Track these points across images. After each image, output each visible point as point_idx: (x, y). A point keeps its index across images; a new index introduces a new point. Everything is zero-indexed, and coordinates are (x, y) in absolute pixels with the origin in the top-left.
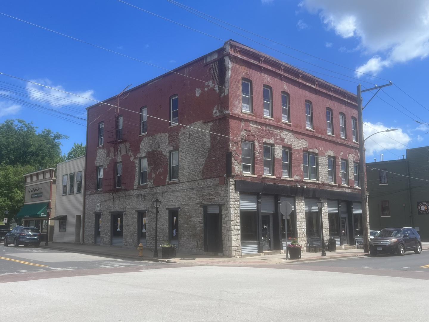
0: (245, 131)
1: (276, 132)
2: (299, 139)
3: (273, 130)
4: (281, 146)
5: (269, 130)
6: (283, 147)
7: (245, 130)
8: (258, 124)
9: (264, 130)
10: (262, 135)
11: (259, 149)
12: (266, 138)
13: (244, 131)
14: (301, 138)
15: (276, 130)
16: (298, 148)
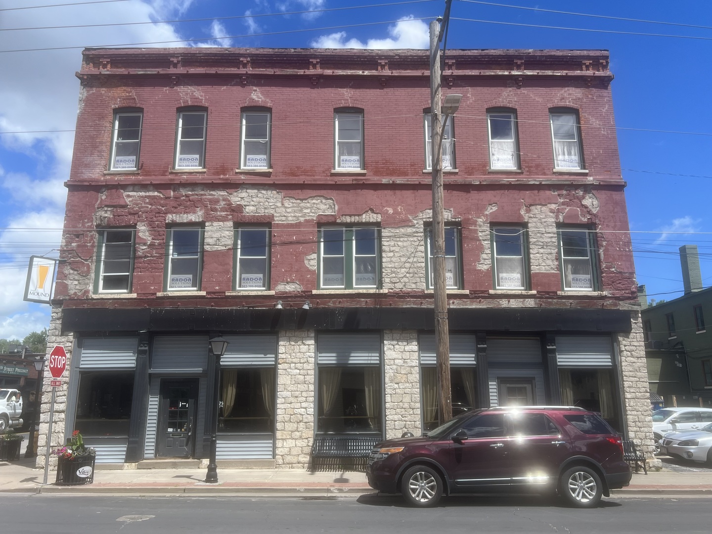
0: (109, 209)
1: (214, 195)
2: (302, 200)
3: (203, 192)
4: (230, 224)
5: (187, 196)
6: (237, 225)
7: (107, 206)
8: (151, 188)
9: (170, 197)
10: (163, 209)
11: (150, 238)
12: (174, 213)
13: (106, 209)
14: (309, 196)
15: (211, 192)
16: (298, 220)
